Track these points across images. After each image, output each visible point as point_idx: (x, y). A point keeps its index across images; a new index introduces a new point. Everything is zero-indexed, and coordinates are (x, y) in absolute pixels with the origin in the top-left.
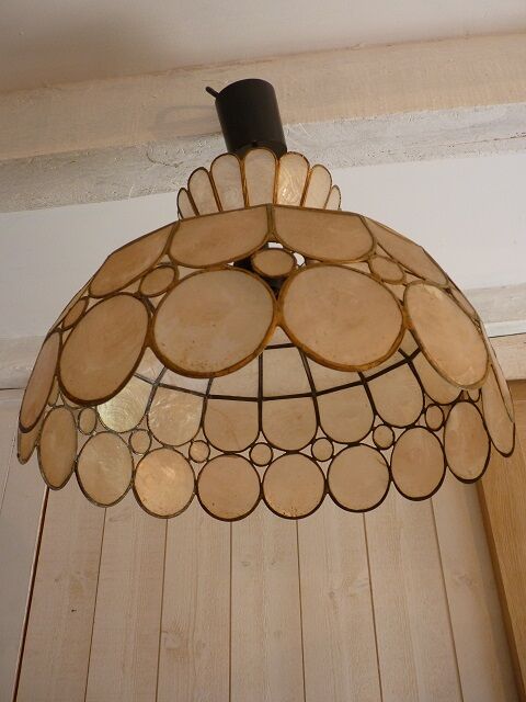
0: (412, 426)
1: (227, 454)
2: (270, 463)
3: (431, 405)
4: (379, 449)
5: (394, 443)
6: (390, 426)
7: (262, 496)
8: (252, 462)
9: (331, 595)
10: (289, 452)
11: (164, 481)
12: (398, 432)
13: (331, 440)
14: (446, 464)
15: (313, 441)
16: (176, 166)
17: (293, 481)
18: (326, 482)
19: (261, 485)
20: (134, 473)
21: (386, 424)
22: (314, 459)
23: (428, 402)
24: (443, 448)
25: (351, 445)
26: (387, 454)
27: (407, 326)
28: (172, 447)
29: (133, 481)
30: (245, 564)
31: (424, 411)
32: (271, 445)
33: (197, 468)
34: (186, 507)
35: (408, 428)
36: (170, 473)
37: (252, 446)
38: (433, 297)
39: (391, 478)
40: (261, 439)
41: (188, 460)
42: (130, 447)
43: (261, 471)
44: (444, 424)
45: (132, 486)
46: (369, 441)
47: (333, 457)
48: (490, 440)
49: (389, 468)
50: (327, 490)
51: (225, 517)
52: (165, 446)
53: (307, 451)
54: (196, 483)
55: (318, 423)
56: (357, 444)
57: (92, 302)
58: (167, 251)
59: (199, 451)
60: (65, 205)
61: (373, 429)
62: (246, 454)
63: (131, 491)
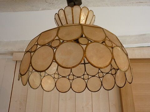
0: (108, 73)
1: (63, 77)
2: (73, 80)
3: (113, 69)
4: (99, 78)
5: (103, 77)
6: (102, 73)
7: (71, 87)
8: (69, 79)
9: (83, 107)
10: (78, 77)
11: (48, 83)
12: (104, 74)
13: (88, 75)
14: (115, 83)
15: (84, 75)
16: (53, 4)
17: (78, 84)
18: (86, 84)
19: (71, 85)
20: (41, 81)
21: (101, 72)
22: (84, 79)
23: (112, 68)
24: (115, 79)
25: (93, 76)
26: (101, 79)
27: (113, 58)
28: (50, 75)
29: (41, 83)
30: (62, 100)
31: (111, 70)
32: (73, 75)
33: (56, 80)
34: (53, 89)
35: (107, 73)
36: (49, 81)
37: (69, 75)
38: (118, 50)
39: (102, 85)
40: (71, 74)
41: (54, 78)
42: (40, 75)
43: (71, 81)
44: (116, 73)
45: (41, 84)
46: (97, 75)
47: (88, 79)
48: (126, 79)
49: (102, 82)
50: (87, 86)
51: (62, 92)
52: (48, 75)
53: (82, 77)
54: (56, 83)
55: (85, 71)
56: (94, 76)
57: (39, 46)
58: (57, 35)
59: (56, 76)
60: (23, 11)
61: (98, 73)
62: (67, 77)
63: (40, 85)
